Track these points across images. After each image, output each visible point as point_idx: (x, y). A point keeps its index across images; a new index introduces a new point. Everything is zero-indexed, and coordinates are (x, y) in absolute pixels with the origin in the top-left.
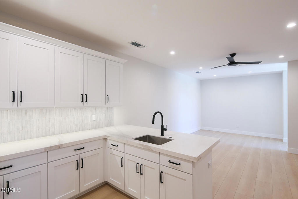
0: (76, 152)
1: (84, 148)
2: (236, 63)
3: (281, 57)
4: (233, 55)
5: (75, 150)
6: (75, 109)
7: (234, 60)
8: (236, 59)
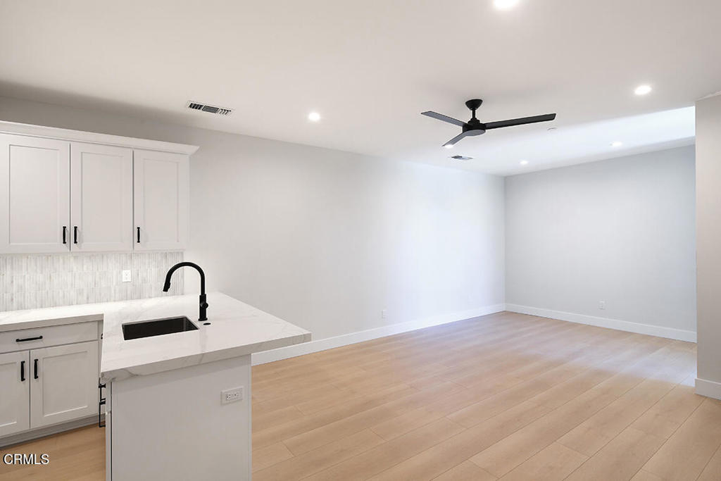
0: (21, 345)
1: (41, 337)
2: (484, 127)
3: (643, 90)
4: (474, 104)
5: (18, 340)
6: (75, 257)
7: (478, 119)
8: (483, 115)
